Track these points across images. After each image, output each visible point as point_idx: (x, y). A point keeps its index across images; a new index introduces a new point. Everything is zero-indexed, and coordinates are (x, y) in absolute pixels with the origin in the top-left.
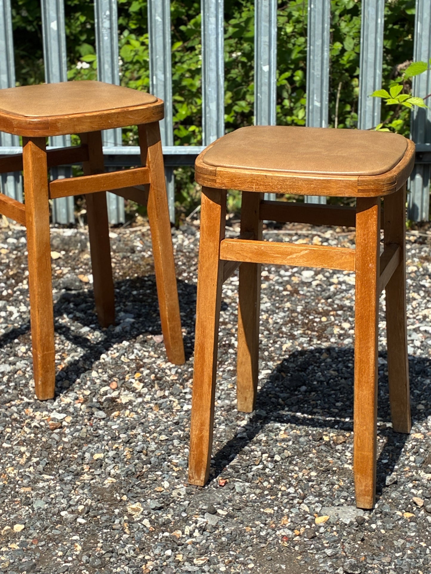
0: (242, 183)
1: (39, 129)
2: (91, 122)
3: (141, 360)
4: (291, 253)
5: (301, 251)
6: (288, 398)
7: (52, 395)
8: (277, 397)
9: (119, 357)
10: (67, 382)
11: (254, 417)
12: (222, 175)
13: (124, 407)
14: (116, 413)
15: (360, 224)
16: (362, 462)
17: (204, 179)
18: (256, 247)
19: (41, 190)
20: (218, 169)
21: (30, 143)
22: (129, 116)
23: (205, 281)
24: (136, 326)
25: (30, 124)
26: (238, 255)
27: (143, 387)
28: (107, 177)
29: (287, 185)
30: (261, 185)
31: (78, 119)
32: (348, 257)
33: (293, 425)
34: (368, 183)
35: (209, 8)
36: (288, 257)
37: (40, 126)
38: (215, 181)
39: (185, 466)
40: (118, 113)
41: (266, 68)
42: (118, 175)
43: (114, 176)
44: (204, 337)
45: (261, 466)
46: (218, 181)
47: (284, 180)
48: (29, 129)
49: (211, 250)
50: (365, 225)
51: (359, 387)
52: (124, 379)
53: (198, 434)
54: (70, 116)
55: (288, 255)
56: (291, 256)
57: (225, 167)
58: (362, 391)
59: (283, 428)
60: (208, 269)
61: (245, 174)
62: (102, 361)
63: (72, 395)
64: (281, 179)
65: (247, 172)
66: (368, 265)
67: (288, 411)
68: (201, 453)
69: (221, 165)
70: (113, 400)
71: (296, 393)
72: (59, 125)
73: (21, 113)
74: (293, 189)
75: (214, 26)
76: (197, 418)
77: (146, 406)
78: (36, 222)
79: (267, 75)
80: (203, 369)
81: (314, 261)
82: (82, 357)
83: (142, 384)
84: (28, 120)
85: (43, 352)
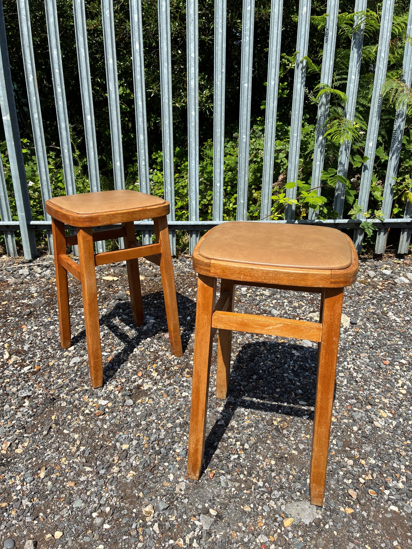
0: (232, 274)
1: (86, 222)
2: (122, 217)
3: (157, 353)
4: (268, 326)
5: (277, 324)
6: (247, 385)
7: (101, 385)
8: (240, 385)
9: (144, 350)
10: (112, 371)
11: (227, 403)
12: (215, 266)
13: (145, 393)
14: (140, 401)
15: (327, 307)
16: (317, 476)
17: (200, 268)
18: (240, 320)
19: (89, 261)
20: (212, 261)
21: (81, 231)
22: (147, 213)
23: (200, 343)
24: (155, 325)
25: (80, 218)
26: (225, 325)
27: (158, 375)
28: (134, 250)
29: (270, 277)
30: (247, 276)
31: (113, 215)
32: (315, 331)
33: (253, 410)
34: (339, 276)
35: (192, 156)
36: (266, 328)
37: (86, 220)
38: (209, 271)
39: (185, 456)
40: (140, 211)
41: (218, 185)
42: (141, 249)
43: (138, 250)
44: (199, 383)
45: (236, 456)
46: (212, 271)
47: (268, 272)
48: (80, 222)
49: (205, 321)
50: (333, 308)
51: (318, 425)
52: (146, 368)
53: (195, 447)
54: (108, 213)
55: (266, 327)
56: (268, 328)
57: (218, 260)
58: (321, 428)
59: (246, 413)
60: (203, 334)
61: (235, 267)
62: (134, 353)
63: (114, 383)
64: (265, 271)
65: (236, 265)
66: (332, 339)
67: (247, 396)
68: (197, 459)
69: (215, 258)
70: (139, 387)
71: (251, 380)
72: (100, 219)
73: (75, 211)
74: (275, 280)
75: (194, 164)
76: (194, 437)
77: (159, 393)
78: (87, 281)
79: (219, 188)
80: (198, 405)
81: (287, 332)
82: (123, 350)
83: (157, 373)
84: (79, 216)
85: (94, 360)
